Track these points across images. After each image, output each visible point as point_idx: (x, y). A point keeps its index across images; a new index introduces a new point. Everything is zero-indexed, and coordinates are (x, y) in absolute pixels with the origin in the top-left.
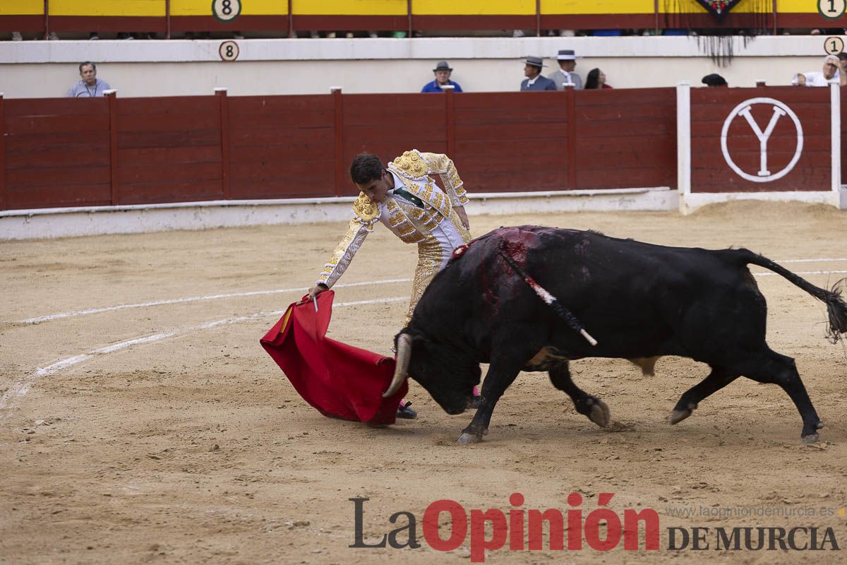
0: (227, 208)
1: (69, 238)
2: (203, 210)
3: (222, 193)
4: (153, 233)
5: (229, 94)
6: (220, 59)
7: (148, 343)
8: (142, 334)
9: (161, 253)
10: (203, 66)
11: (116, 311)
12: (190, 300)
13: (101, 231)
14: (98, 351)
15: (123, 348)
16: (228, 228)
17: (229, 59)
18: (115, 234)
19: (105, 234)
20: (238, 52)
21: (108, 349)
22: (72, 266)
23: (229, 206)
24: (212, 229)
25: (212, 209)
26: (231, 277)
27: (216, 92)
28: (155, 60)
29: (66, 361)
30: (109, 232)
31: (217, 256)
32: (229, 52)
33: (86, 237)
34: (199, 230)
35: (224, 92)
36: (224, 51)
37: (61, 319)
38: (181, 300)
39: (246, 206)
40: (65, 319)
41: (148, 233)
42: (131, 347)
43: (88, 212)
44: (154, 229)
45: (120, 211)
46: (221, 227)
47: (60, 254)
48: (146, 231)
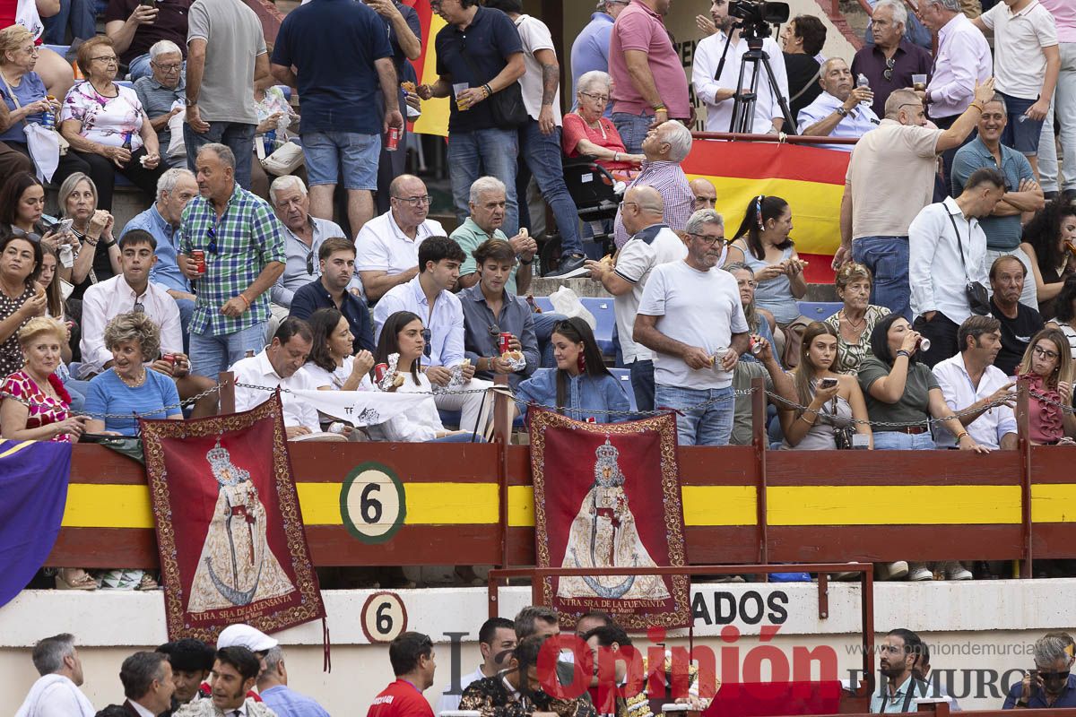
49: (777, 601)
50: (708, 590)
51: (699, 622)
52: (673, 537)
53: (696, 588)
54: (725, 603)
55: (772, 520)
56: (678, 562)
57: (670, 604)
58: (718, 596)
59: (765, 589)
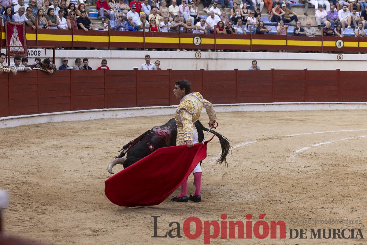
0: (339, 104)
1: (292, 111)
2: (332, 105)
3: (337, 99)
4: (317, 111)
5: (341, 70)
6: (337, 60)
7: (326, 144)
8: (324, 141)
9: (320, 117)
10: (332, 61)
11: (313, 134)
12: (335, 131)
13: (301, 110)
14: (312, 146)
15: (319, 146)
16: (339, 110)
17: (340, 59)
18: (306, 111)
19: (303, 111)
20: (343, 58)
21: (315, 145)
22: (296, 120)
23: (340, 104)
24: (334, 110)
25: (335, 104)
26: (344, 125)
27: (337, 69)
28: (318, 59)
29: (303, 149)
30: (304, 110)
31: (338, 118)
32: (340, 57)
33: (297, 111)
34: (330, 110)
35: (339, 70)
36: (339, 57)
37: (298, 136)
38: (332, 131)
39: (344, 104)
40: (299, 136)
41: (316, 111)
42: (322, 145)
43: (298, 104)
44: (317, 109)
45: (307, 104)
46: (337, 110)
47: (290, 116)
48: (315, 110)
49: (39, 52)
50: (30, 50)
51: (29, 55)
52: (25, 42)
53: (28, 50)
54: (32, 52)
55: (38, 39)
56: (25, 45)
57: (24, 52)
58: (31, 51)
59: (37, 50)
